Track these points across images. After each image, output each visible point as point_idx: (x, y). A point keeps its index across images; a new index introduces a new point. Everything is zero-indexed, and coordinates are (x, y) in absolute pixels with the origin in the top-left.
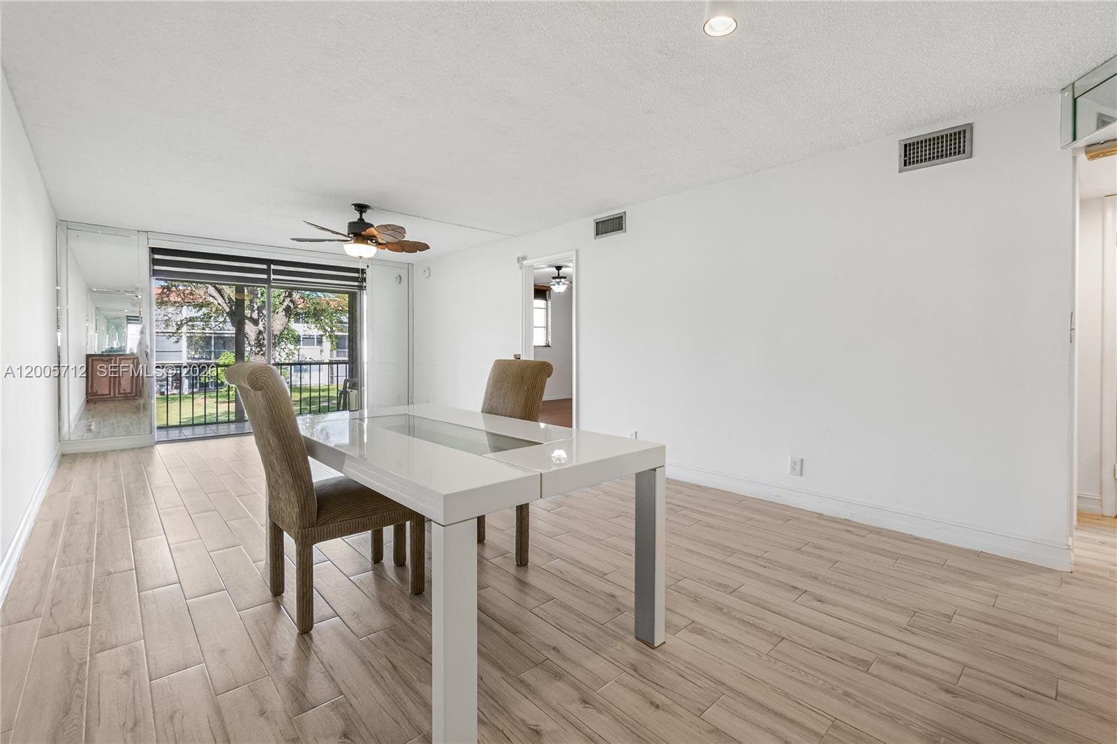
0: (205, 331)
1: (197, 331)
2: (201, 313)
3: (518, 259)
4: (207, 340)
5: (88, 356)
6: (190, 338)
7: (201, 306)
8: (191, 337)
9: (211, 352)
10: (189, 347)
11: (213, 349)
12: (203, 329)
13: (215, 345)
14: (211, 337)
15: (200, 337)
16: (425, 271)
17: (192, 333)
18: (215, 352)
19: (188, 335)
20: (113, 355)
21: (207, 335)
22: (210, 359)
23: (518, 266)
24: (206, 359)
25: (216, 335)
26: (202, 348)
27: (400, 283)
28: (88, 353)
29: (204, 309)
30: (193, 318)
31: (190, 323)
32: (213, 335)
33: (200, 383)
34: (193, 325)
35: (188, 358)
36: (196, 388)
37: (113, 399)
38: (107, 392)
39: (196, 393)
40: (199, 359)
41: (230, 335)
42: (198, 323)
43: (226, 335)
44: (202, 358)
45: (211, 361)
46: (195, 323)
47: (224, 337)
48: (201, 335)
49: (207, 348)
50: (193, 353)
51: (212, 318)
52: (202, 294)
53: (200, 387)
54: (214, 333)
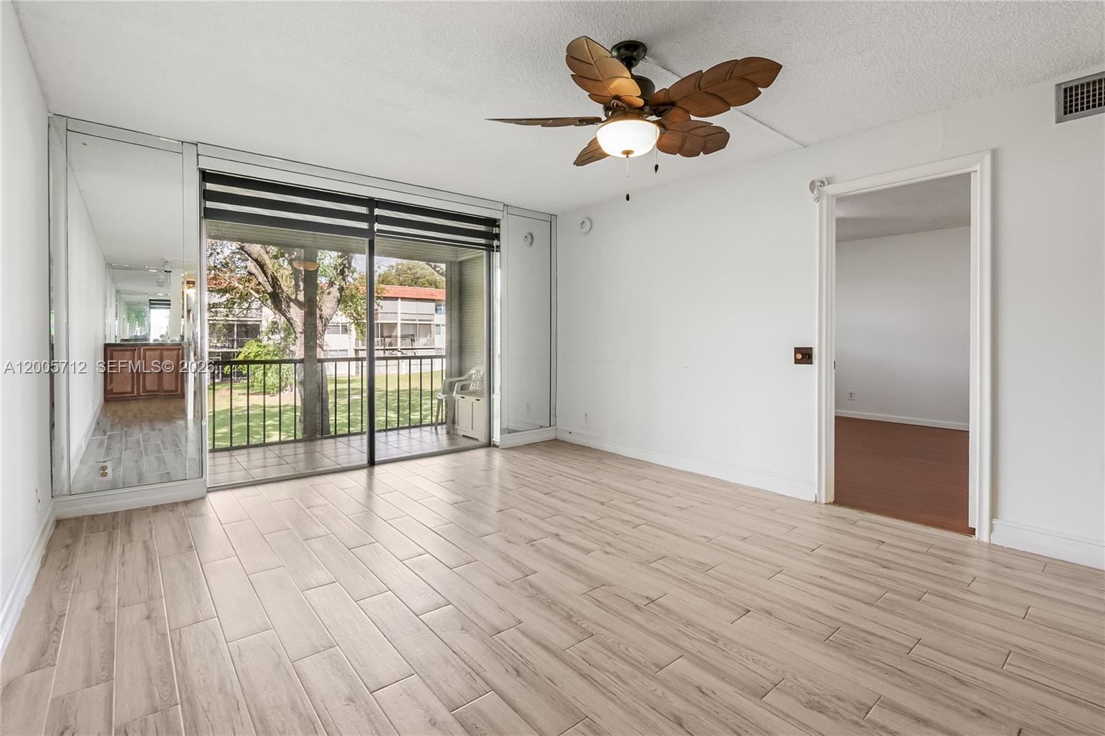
0: (228, 319)
1: (220, 318)
2: (224, 299)
3: (812, 186)
4: (230, 328)
5: (107, 346)
6: (212, 326)
7: (225, 291)
8: (214, 324)
9: (233, 341)
10: (211, 334)
11: (235, 337)
12: (227, 316)
13: (237, 334)
14: (233, 325)
15: (224, 325)
16: (583, 223)
17: (215, 320)
18: (237, 340)
19: (211, 322)
20: (136, 345)
21: (231, 322)
22: (233, 348)
23: (811, 196)
24: (228, 347)
25: (239, 323)
26: (225, 336)
27: (531, 244)
28: (107, 342)
29: (227, 295)
30: (216, 304)
31: (213, 310)
32: (236, 323)
33: (222, 373)
34: (216, 312)
35: (210, 347)
36: (218, 378)
37: (136, 398)
38: (129, 389)
39: (218, 383)
40: (222, 347)
41: (253, 323)
42: (222, 309)
43: (249, 323)
44: (224, 347)
45: (233, 350)
46: (218, 309)
47: (247, 325)
48: (224, 322)
49: (229, 337)
50: (216, 341)
51: (236, 304)
52: (227, 278)
53: (222, 377)
54: (237, 321)
